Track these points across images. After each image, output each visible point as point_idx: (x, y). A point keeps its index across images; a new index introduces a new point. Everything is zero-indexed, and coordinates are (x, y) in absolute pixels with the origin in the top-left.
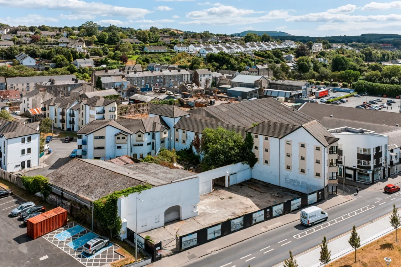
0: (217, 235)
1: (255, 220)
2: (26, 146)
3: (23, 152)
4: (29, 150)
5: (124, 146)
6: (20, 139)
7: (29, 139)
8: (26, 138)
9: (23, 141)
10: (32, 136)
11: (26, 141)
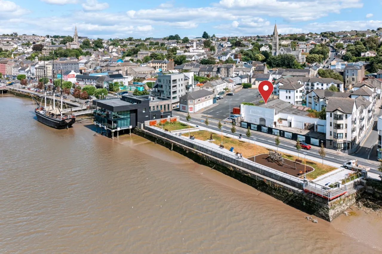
0: (255, 129)
1: (274, 133)
2: (288, 95)
3: (287, 97)
4: (290, 97)
5: (318, 104)
6: (286, 90)
7: (290, 92)
8: (288, 90)
9: (287, 92)
10: (291, 90)
11: (288, 92)
